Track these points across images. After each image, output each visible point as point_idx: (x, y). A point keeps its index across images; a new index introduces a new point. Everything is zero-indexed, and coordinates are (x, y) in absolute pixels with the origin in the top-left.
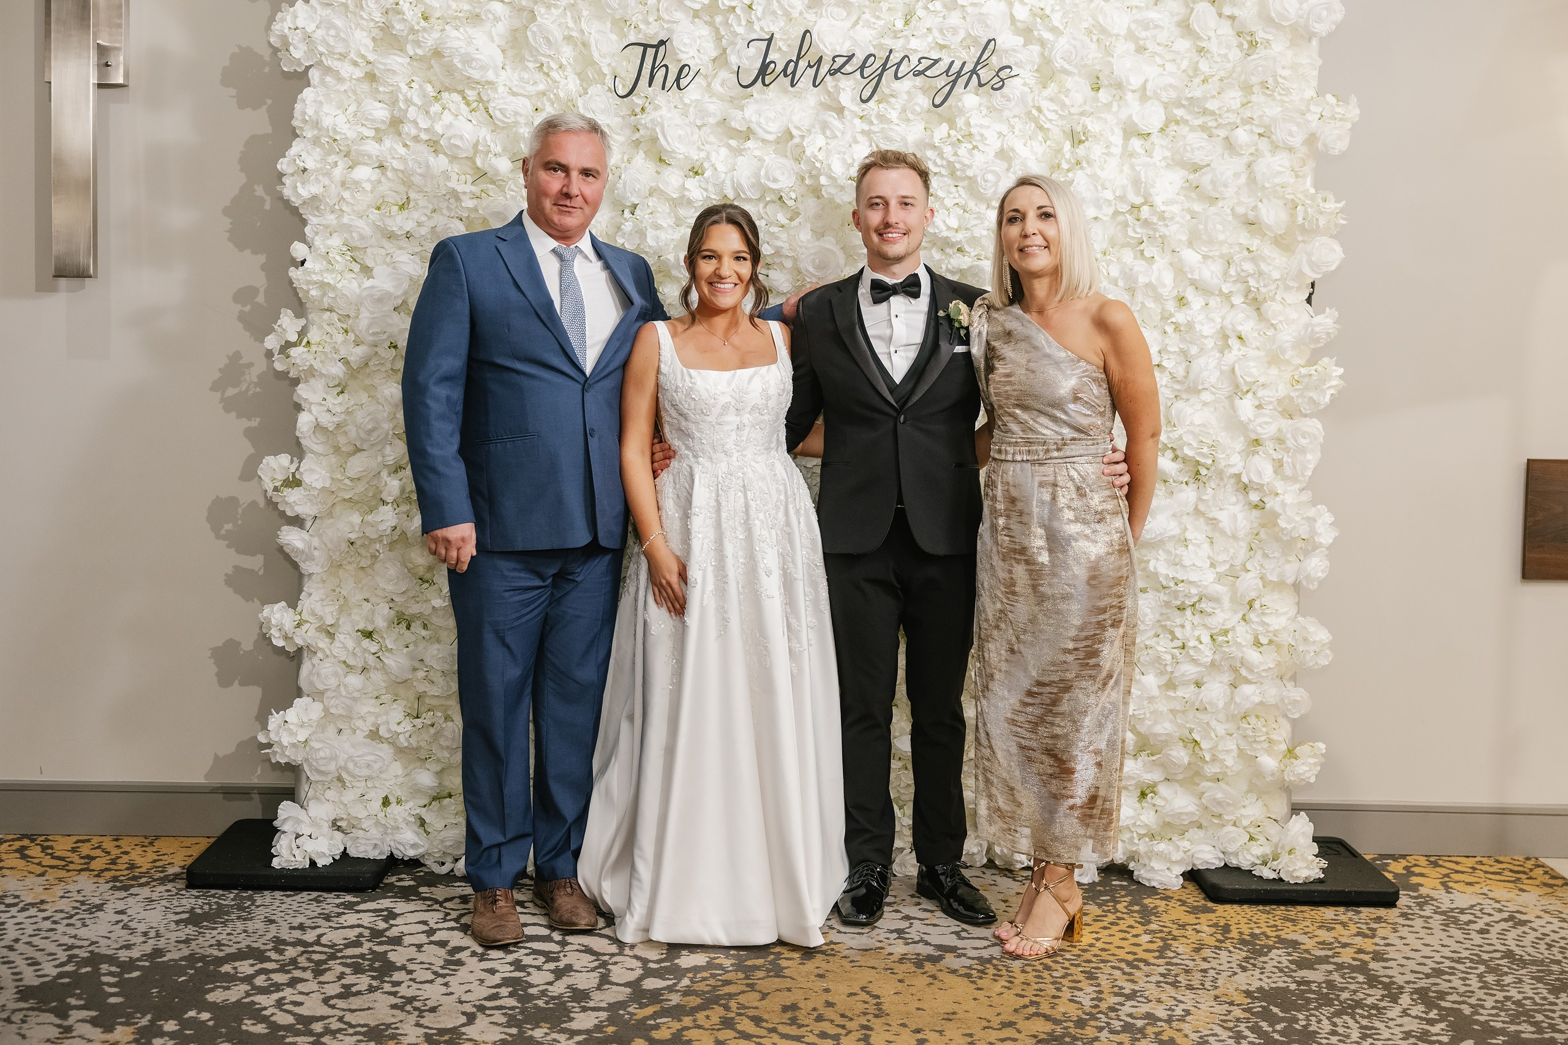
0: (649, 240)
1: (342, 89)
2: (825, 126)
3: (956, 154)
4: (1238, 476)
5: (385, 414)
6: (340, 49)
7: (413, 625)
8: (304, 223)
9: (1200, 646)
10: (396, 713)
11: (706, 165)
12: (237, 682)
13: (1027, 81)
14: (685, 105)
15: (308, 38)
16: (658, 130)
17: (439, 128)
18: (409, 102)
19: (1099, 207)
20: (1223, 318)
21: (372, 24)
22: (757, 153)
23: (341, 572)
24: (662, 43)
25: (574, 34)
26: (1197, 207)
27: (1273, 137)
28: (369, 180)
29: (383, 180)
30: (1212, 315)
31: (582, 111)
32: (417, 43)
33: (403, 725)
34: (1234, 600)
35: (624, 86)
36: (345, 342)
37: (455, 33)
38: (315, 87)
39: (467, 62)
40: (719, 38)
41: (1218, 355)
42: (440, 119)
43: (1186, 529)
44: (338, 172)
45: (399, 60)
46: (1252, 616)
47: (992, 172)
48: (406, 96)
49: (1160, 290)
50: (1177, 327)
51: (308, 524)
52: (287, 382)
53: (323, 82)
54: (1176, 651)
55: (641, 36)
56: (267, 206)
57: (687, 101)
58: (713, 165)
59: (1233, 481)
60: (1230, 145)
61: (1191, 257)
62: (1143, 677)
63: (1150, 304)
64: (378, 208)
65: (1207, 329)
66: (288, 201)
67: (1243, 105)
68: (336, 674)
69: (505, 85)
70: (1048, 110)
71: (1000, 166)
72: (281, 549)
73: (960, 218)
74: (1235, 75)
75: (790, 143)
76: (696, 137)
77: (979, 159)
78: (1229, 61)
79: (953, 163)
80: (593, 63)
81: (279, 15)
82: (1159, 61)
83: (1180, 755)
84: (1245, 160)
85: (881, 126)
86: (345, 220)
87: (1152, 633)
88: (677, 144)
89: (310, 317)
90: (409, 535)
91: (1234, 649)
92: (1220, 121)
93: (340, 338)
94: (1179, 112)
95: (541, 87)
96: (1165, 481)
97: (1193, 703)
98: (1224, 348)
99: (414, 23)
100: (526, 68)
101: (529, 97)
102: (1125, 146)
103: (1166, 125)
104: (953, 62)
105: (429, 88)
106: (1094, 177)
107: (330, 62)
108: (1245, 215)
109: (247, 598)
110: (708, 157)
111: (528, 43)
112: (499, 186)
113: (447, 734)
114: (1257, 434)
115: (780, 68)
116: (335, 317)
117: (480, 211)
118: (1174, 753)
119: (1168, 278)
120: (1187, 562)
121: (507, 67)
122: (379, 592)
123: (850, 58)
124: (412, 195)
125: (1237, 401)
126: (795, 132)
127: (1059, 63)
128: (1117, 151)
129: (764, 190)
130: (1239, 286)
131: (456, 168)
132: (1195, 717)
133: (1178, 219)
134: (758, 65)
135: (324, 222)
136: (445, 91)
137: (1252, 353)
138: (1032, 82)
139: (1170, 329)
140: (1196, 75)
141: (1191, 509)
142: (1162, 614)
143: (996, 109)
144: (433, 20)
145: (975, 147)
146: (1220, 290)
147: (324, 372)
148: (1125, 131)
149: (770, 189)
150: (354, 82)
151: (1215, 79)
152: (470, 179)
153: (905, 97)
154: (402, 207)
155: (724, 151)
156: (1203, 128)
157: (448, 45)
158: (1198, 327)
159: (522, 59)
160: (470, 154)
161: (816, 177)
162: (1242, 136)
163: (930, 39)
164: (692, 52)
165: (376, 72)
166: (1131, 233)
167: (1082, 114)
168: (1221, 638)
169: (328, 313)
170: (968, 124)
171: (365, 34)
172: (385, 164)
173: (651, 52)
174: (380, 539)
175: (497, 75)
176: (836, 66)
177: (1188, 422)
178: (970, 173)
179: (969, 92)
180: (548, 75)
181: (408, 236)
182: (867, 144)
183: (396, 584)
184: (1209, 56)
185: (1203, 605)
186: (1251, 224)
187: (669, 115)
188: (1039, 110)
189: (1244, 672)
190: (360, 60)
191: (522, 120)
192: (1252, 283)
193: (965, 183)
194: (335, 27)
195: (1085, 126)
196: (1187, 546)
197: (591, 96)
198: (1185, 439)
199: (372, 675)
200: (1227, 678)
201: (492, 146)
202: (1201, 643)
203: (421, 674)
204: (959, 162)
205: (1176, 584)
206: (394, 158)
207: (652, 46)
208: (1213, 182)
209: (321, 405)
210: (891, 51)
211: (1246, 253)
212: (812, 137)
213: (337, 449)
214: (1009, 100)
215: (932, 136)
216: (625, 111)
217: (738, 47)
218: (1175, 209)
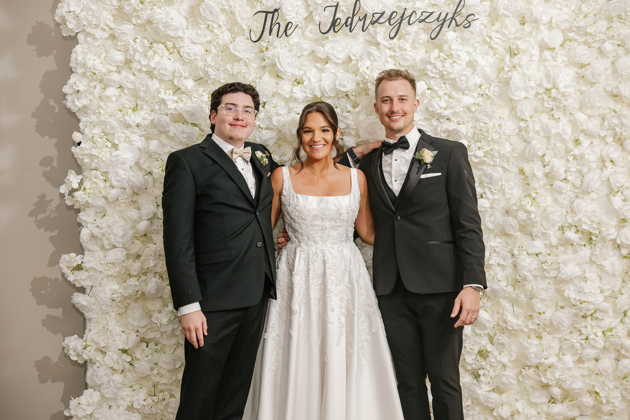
0: (274, 122)
1: (97, 44)
2: (369, 55)
3: (443, 66)
4: (614, 241)
5: (129, 226)
6: (95, 22)
7: (150, 344)
8: (79, 121)
9: (597, 338)
10: (143, 394)
11: (304, 78)
12: (49, 380)
13: (483, 22)
14: (290, 45)
15: (77, 17)
16: (276, 60)
17: (153, 64)
18: (135, 51)
19: (527, 91)
20: (601, 151)
21: (112, 7)
22: (333, 71)
23: (107, 316)
24: (276, 10)
25: (226, 8)
26: (584, 88)
27: (627, 46)
28: (115, 95)
29: (122, 94)
30: (595, 149)
31: (232, 51)
32: (138, 17)
33: (146, 401)
34: (615, 311)
35: (255, 36)
36: (105, 187)
37: (159, 11)
38: (81, 44)
39: (167, 26)
40: (308, 6)
41: (599, 172)
42: (153, 59)
43: (585, 272)
44: (97, 91)
45: (129, 27)
46: (626, 320)
47: (465, 75)
48: (133, 47)
49: (564, 137)
50: (575, 157)
51: (88, 291)
52: (73, 211)
53: (85, 41)
54: (583, 342)
55: (264, 7)
56: (57, 111)
57: (291, 43)
58: (308, 78)
59: (611, 243)
60: (601, 51)
61: (581, 117)
62: (564, 358)
63: (559, 145)
64: (121, 111)
65: (592, 158)
66: (69, 109)
67: (608, 29)
68: (107, 375)
69: (188, 38)
70: (496, 37)
71: (468, 72)
72: (74, 306)
73: (447, 102)
74: (602, 12)
75: (350, 65)
76: (297, 63)
77: (457, 68)
78: (599, 4)
79: (442, 71)
80: (237, 23)
81: (60, 5)
82: (558, 6)
83: (588, 400)
84: (610, 60)
85: (401, 53)
86: (103, 119)
87: (569, 331)
88: (287, 67)
89: (84, 174)
90: (146, 294)
91: (616, 339)
92: (595, 38)
93: (102, 185)
94: (571, 35)
95: (209, 38)
96: (572, 245)
97: (594, 371)
98: (603, 167)
99: (136, 6)
100: (200, 28)
101: (202, 44)
102: (541, 56)
103: (564, 42)
104: (441, 13)
105: (146, 42)
106: (523, 75)
107: (89, 30)
108: (612, 91)
109: (55, 333)
110: (305, 74)
111: (200, 14)
112: (187, 95)
113: (172, 405)
114: (625, 216)
115: (343, 22)
116: (99, 173)
117: (178, 110)
118: (585, 400)
119: (569, 129)
120: (587, 291)
121: (189, 28)
122: (130, 327)
123: (383, 14)
124: (139, 103)
125: (612, 198)
126: (353, 58)
127: (502, 11)
128: (536, 58)
129: (338, 92)
130: (610, 132)
131: (163, 86)
132: (595, 378)
133: (573, 96)
134: (331, 20)
135: (90, 120)
136: (155, 43)
137: (619, 170)
138: (486, 22)
139: (570, 158)
140: (581, 13)
141: (587, 260)
142: (573, 321)
143: (465, 39)
144: (146, 3)
145: (454, 62)
146: (599, 135)
147: (94, 204)
148: (540, 47)
149: (341, 91)
150: (103, 40)
151: (591, 15)
152: (171, 92)
153: (414, 34)
154: (134, 110)
155: (314, 70)
156: (586, 43)
157: (156, 17)
158: (587, 157)
159: (198, 23)
160: (171, 78)
161: (367, 83)
162: (608, 46)
163: (427, 2)
164: (293, 15)
165: (116, 34)
166: (546, 105)
167: (515, 38)
168: (608, 333)
169: (95, 171)
170: (450, 48)
171: (108, 13)
172: (123, 85)
173: (270, 16)
174: (130, 297)
175: (184, 33)
176: (375, 19)
177: (584, 211)
178: (452, 76)
179: (450, 31)
180: (212, 31)
181: (138, 126)
182: (393, 63)
183: (139, 322)
184: (587, 2)
185: (597, 315)
186: (615, 96)
187: (282, 52)
188: (490, 38)
189: (623, 352)
190: (106, 28)
191: (199, 58)
192: (618, 130)
193: (449, 82)
194: (91, 10)
195: (517, 46)
196: (586, 281)
197: (237, 43)
198: (583, 220)
199: (128, 374)
200: (613, 355)
201: (183, 73)
202: (597, 336)
203: (155, 372)
204: (446, 71)
205: (581, 303)
206: (128, 82)
207: (270, 13)
208: (592, 74)
209: (93, 223)
210: (405, 9)
211: (613, 113)
212: (363, 61)
213: (103, 248)
214: (473, 34)
215: (430, 57)
216: (257, 50)
217: (319, 11)
218: (571, 90)
